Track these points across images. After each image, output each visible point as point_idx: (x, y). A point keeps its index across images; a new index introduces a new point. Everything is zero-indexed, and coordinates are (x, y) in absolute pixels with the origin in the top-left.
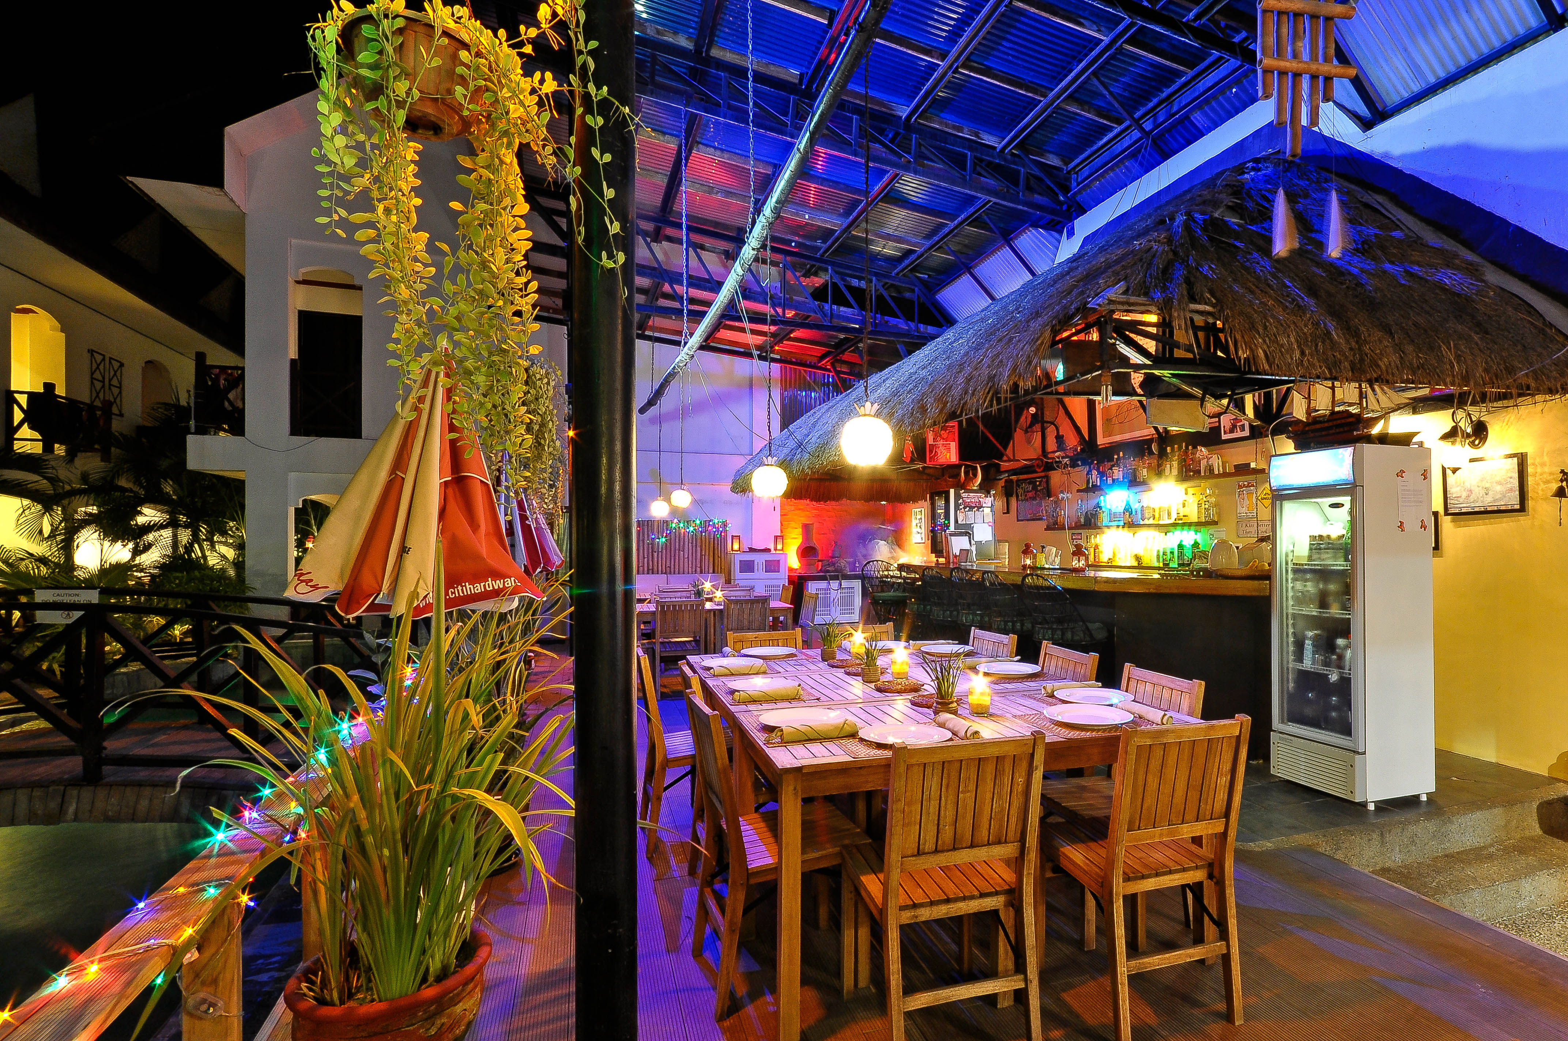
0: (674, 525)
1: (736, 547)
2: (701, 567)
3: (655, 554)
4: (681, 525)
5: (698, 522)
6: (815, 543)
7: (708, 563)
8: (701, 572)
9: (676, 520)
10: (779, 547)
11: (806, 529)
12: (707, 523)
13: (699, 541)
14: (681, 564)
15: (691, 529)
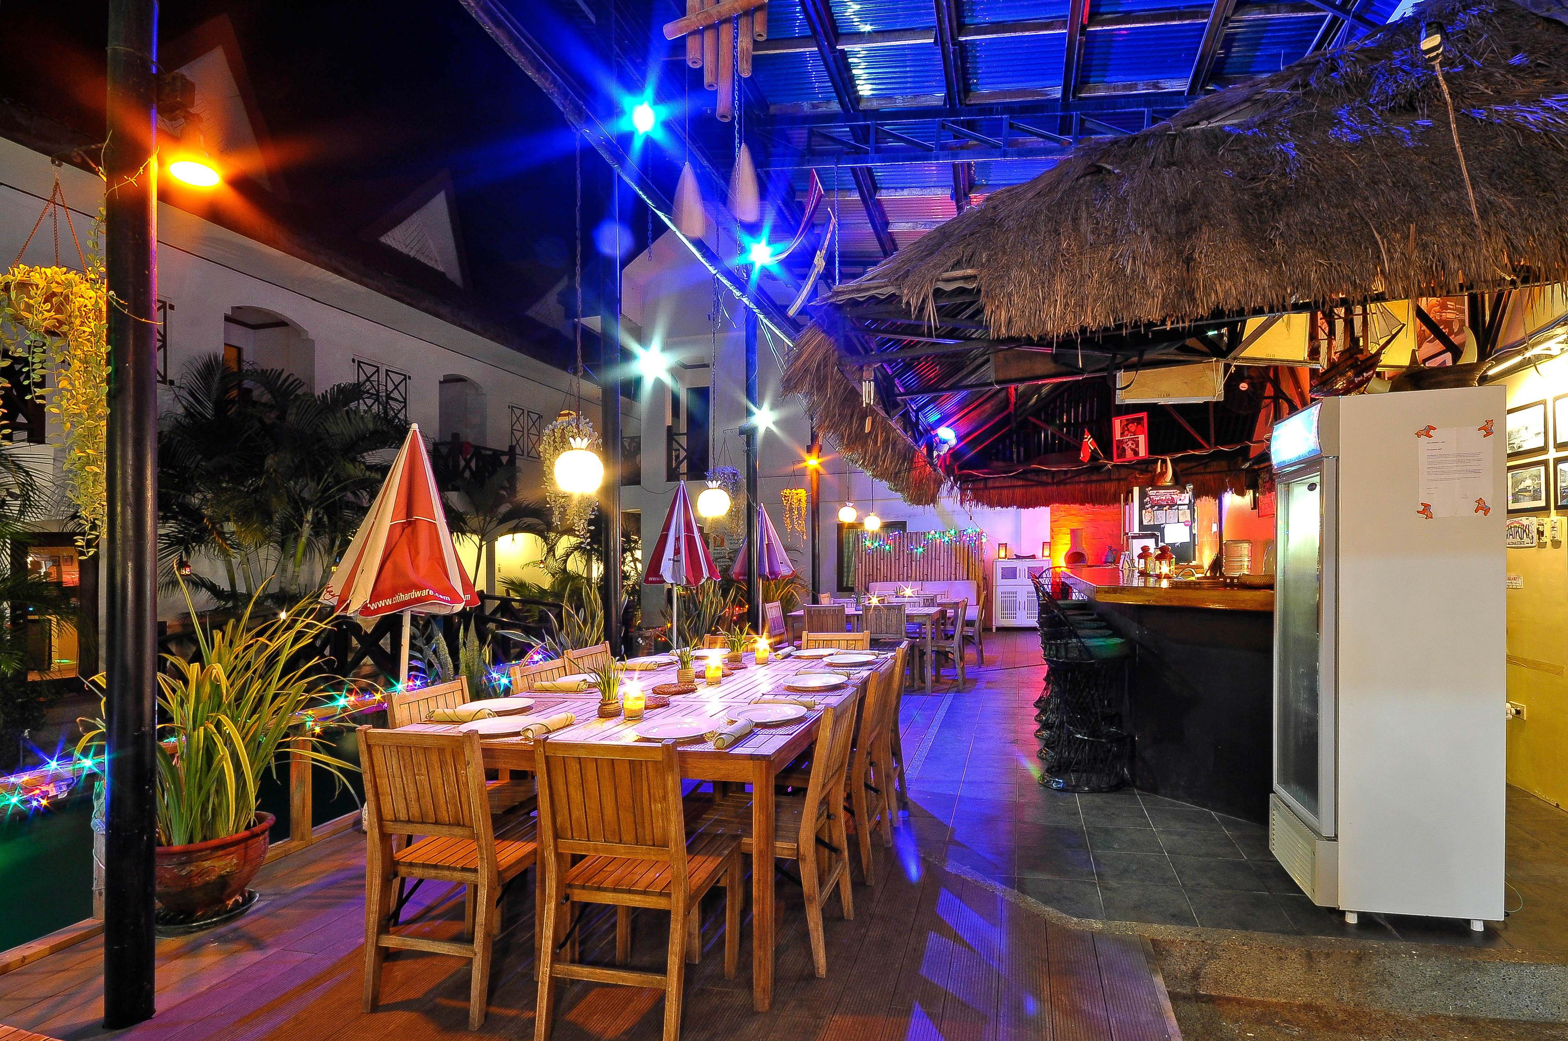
0: (930, 536)
1: (1002, 554)
2: (956, 574)
3: (914, 563)
4: (937, 536)
5: (953, 532)
6: (1085, 547)
7: (962, 571)
8: (956, 579)
9: (933, 532)
10: (1047, 553)
11: (1073, 533)
12: (961, 533)
13: (954, 550)
14: (937, 571)
15: (947, 539)
